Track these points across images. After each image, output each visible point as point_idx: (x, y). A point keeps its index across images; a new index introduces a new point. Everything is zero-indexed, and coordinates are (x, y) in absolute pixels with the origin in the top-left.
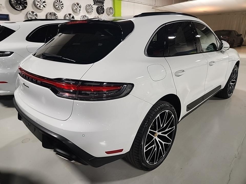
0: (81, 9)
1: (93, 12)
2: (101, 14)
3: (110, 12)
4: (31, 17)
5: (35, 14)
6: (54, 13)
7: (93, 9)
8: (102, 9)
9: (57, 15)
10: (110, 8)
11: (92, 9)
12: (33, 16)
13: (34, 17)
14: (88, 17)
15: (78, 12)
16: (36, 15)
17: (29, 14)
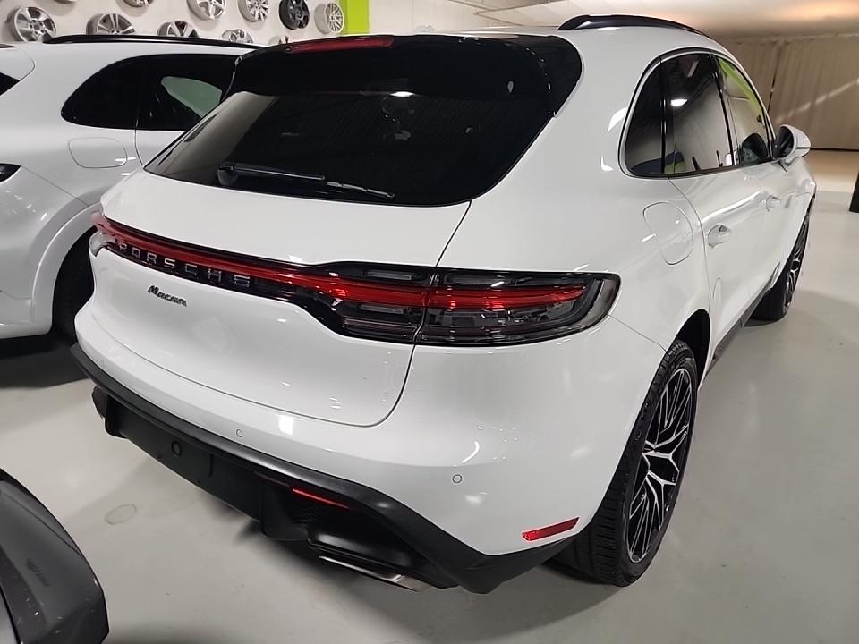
0: (222, 6)
1: (267, 20)
2: (298, 29)
3: (328, 21)
4: (29, 29)
5: (42, 18)
6: (119, 16)
7: (266, 6)
8: (299, 8)
9: (130, 25)
10: (329, 6)
11: (265, 9)
12: (37, 27)
13: (39, 32)
14: (248, 35)
15: (212, 17)
16: (49, 23)
17: (22, 17)
